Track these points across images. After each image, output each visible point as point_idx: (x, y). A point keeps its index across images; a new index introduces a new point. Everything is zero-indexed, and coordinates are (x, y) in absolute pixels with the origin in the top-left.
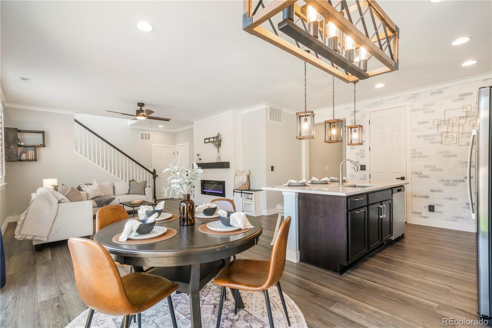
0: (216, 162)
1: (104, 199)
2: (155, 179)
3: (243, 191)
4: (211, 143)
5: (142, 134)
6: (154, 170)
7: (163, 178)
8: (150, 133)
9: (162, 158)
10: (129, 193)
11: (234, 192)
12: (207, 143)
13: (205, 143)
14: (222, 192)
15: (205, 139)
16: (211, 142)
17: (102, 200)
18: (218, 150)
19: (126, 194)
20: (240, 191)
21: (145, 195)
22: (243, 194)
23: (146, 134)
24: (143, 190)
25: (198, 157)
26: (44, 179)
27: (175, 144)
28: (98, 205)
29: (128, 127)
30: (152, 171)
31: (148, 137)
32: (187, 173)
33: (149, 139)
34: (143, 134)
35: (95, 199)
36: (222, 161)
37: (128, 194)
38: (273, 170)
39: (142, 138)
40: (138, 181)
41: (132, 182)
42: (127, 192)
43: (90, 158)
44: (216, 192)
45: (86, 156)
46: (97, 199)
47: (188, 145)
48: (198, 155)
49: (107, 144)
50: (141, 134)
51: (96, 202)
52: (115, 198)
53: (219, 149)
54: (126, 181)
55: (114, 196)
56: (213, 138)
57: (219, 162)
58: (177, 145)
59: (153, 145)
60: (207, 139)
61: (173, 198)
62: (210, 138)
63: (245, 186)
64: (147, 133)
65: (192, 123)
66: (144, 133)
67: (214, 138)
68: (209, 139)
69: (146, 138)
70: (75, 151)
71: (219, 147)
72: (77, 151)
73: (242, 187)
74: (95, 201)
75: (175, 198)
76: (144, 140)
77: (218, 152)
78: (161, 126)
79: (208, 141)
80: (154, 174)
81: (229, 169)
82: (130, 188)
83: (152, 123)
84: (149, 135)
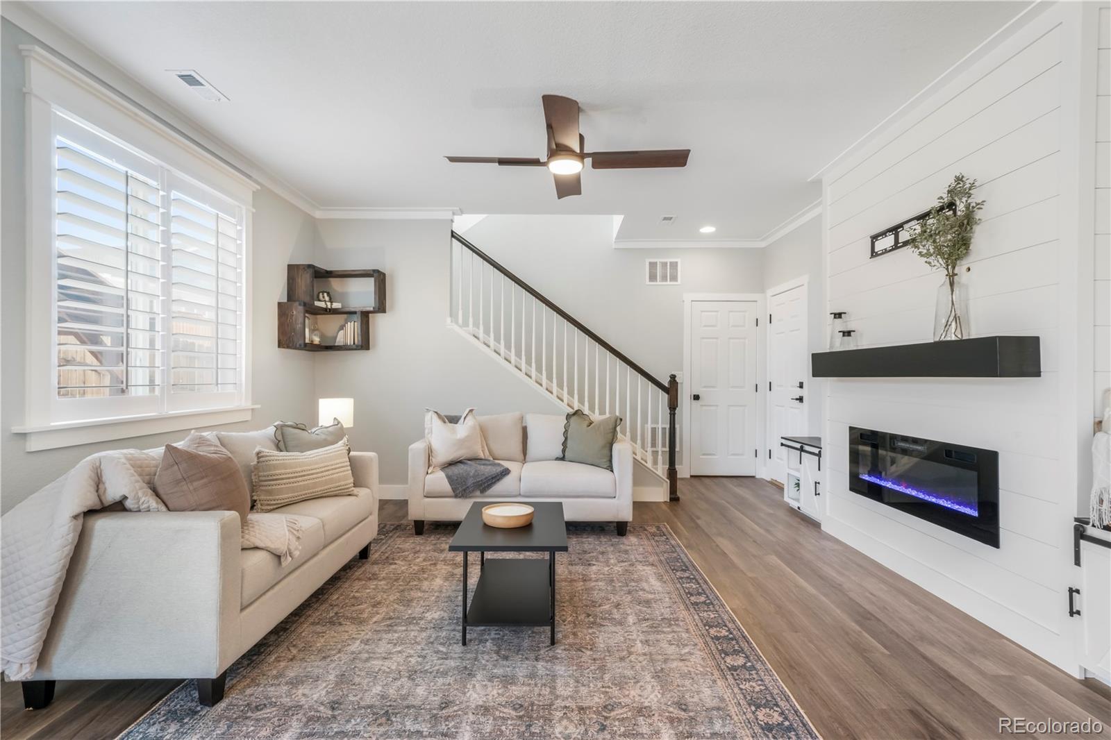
0: (936, 343)
2: (675, 409)
4: (908, 250)
5: (653, 265)
6: (673, 377)
7: (717, 406)
8: (678, 260)
9: (717, 338)
10: (563, 455)
12: (886, 251)
14: (976, 514)
15: (875, 238)
16: (906, 243)
17: (470, 475)
18: (952, 277)
21: (612, 470)
23: (665, 264)
24: (606, 451)
25: (840, 325)
26: (321, 398)
27: (762, 289)
28: (454, 490)
29: (614, 247)
31: (671, 272)
32: (798, 393)
33: (674, 278)
34: (656, 263)
35: (450, 467)
36: (977, 330)
37: (563, 459)
39: (653, 277)
40: (596, 417)
41: (573, 419)
42: (560, 452)
44: (934, 500)
47: (807, 282)
48: (838, 315)
50: (650, 263)
51: (451, 480)
52: (506, 472)
53: (961, 269)
55: (523, 460)
56: (919, 217)
57: (954, 338)
58: (770, 292)
59: (688, 297)
60: (883, 234)
61: (753, 477)
62: (901, 226)
64: (668, 260)
66: (658, 260)
67: (923, 217)
68: (895, 230)
69: (664, 278)
70: (449, 320)
71: (959, 258)
74: (449, 477)
75: (757, 477)
76: (658, 283)
77: (952, 284)
78: (708, 229)
79: (889, 241)
80: (671, 389)
81: (1039, 376)
82: (566, 439)
83: (671, 216)
84: (674, 265)
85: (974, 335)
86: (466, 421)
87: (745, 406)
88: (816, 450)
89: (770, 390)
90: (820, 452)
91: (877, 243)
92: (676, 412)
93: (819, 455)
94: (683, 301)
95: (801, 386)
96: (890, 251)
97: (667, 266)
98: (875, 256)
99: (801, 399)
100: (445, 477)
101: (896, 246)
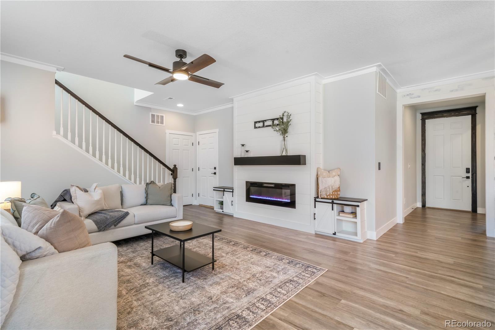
1: (110, 216)
2: (176, 179)
3: (335, 201)
4: (267, 127)
5: (153, 116)
6: (175, 166)
8: (164, 115)
9: (178, 150)
10: (147, 202)
11: (315, 201)
13: (255, 127)
14: (289, 201)
15: (256, 122)
17: (107, 218)
18: (284, 138)
19: (142, 205)
20: (330, 201)
21: (173, 206)
22: (336, 205)
23: (158, 116)
24: (169, 198)
25: (243, 148)
27: (194, 131)
28: (98, 228)
29: (135, 104)
30: (172, 167)
31: (161, 120)
32: (214, 171)
33: (162, 123)
34: (154, 115)
35: (93, 216)
36: (291, 153)
37: (146, 204)
38: (380, 169)
39: (153, 121)
41: (150, 186)
42: (143, 200)
43: (80, 146)
44: (277, 199)
45: (73, 141)
46: (97, 217)
47: (217, 132)
48: (243, 145)
49: (108, 124)
50: (152, 114)
51: (96, 222)
52: (127, 214)
53: (286, 136)
54: (140, 183)
55: (122, 208)
56: (271, 120)
57: (285, 155)
58: (198, 133)
59: (168, 132)
60: (259, 122)
62: (266, 121)
63: (336, 193)
64: (160, 115)
65: (232, 100)
66: (155, 114)
67: (273, 120)
68: (263, 122)
69: (158, 122)
70: (55, 133)
71: (286, 133)
72: (58, 133)
73: (332, 195)
74: (94, 221)
75: (193, 204)
76: (155, 124)
77: (284, 140)
78: (180, 105)
79: (261, 124)
80: (174, 171)
81: (306, 165)
82: (147, 195)
83: (172, 98)
84: (162, 117)
85: (289, 155)
86: (96, 190)
87: (189, 177)
88: (232, 190)
89: (199, 170)
90: (233, 191)
91: (256, 124)
92: (176, 180)
93: (233, 192)
94: (166, 133)
95: (215, 168)
96: (261, 127)
97: (159, 117)
98: (256, 128)
99: (215, 173)
100: (93, 222)
101: (263, 126)
